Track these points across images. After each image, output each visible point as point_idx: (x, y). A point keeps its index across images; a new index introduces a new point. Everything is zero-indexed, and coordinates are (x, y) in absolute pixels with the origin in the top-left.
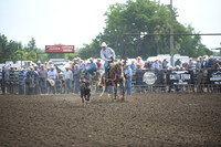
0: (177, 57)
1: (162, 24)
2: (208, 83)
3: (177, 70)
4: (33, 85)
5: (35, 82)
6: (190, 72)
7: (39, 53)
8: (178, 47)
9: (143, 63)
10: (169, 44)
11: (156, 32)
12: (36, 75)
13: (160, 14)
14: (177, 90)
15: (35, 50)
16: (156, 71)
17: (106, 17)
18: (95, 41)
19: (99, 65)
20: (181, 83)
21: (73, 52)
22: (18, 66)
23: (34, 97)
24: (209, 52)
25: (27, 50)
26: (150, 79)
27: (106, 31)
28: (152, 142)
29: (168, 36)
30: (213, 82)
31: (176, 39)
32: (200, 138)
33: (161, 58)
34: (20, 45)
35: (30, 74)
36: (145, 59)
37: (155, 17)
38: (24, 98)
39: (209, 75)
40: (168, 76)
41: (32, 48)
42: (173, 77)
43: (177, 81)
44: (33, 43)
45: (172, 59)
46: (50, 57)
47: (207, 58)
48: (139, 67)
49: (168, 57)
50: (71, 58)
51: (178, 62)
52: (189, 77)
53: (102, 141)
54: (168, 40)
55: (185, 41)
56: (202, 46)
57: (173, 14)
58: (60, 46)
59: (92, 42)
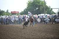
0: (46, 14)
1: (42, 6)
2: (54, 21)
3: (46, 18)
4: (8, 22)
5: (8, 21)
6: (50, 19)
7: (9, 13)
8: (46, 12)
9: (37, 16)
10: (44, 11)
11: (41, 8)
12: (8, 19)
13: (41, 3)
14: (46, 23)
15: (8, 13)
16: (41, 18)
17: (27, 4)
18: (24, 10)
19: (25, 17)
20: (47, 21)
21: (18, 13)
22: (4, 17)
23: (8, 25)
24: (55, 13)
25: (6, 13)
26: (39, 20)
27: (27, 8)
28: (39, 37)
29: (44, 9)
30: (56, 21)
31: (46, 10)
32: (52, 36)
33: (42, 15)
34: (4, 11)
35: (7, 19)
36: (38, 15)
37: (40, 4)
38: (5, 25)
39: (55, 19)
40: (44, 20)
41: (7, 12)
42: (45, 20)
43: (46, 21)
44: (8, 11)
45: (45, 15)
46: (12, 15)
47: (54, 15)
48: (36, 17)
49: (44, 15)
50: (18, 15)
51: (46, 16)
52: (49, 20)
53: (26, 37)
54: (44, 10)
55: (48, 10)
56: (53, 11)
57: (45, 3)
58: (15, 12)
59: (23, 11)
